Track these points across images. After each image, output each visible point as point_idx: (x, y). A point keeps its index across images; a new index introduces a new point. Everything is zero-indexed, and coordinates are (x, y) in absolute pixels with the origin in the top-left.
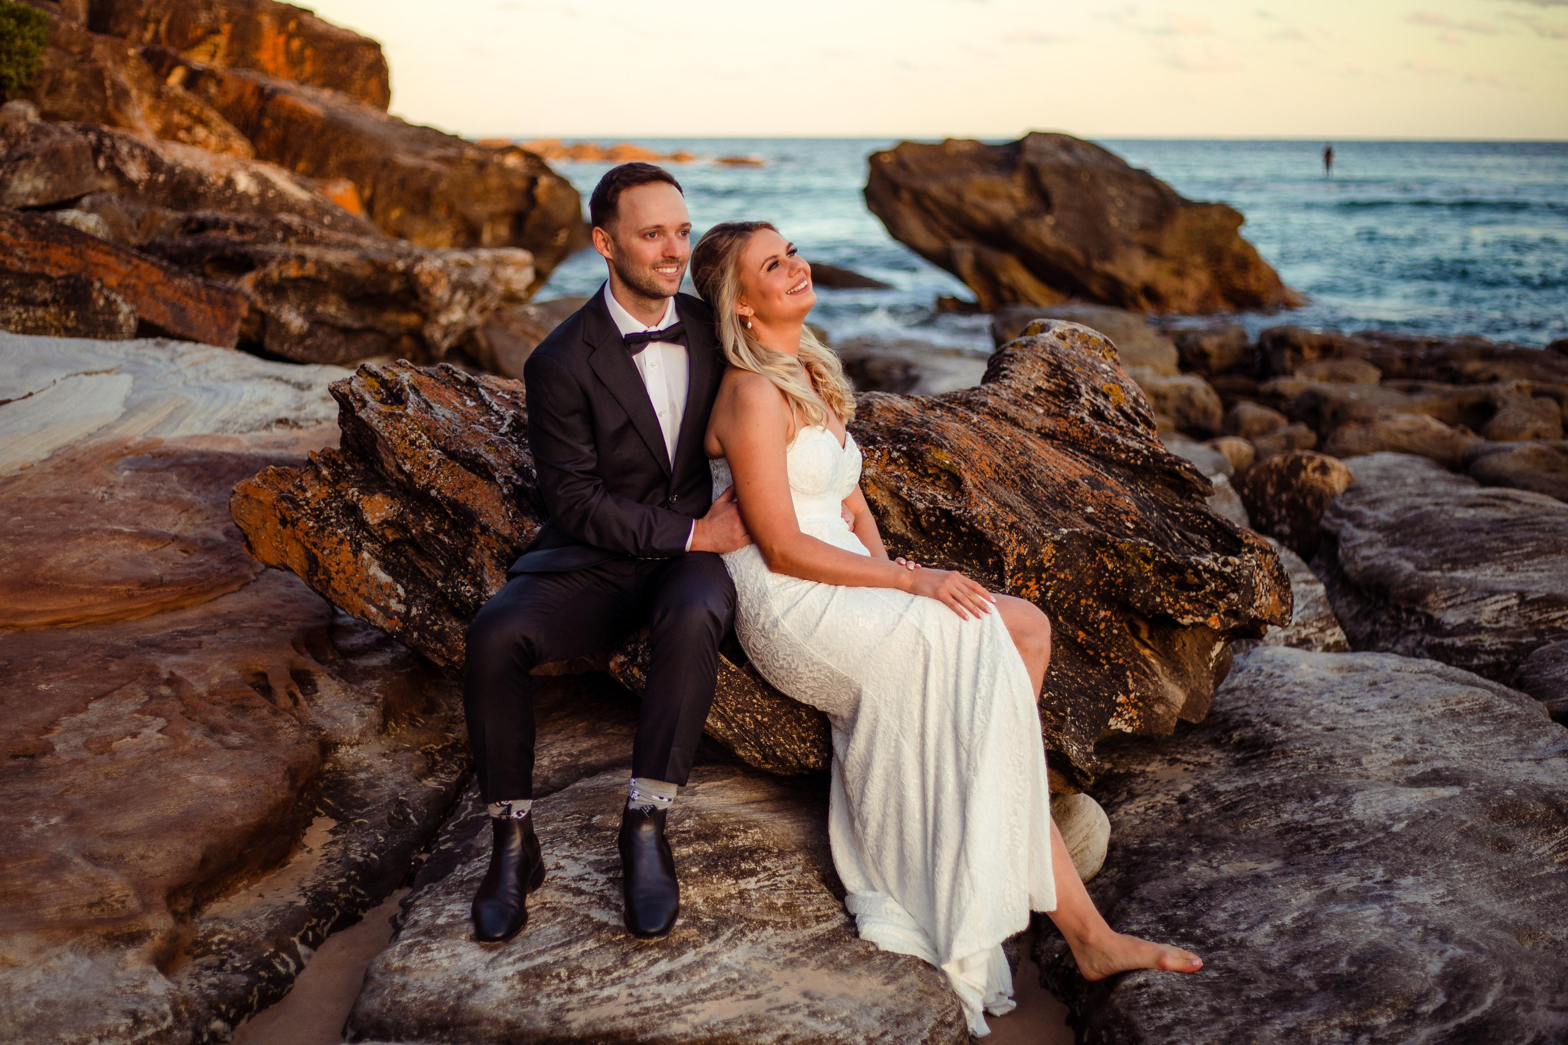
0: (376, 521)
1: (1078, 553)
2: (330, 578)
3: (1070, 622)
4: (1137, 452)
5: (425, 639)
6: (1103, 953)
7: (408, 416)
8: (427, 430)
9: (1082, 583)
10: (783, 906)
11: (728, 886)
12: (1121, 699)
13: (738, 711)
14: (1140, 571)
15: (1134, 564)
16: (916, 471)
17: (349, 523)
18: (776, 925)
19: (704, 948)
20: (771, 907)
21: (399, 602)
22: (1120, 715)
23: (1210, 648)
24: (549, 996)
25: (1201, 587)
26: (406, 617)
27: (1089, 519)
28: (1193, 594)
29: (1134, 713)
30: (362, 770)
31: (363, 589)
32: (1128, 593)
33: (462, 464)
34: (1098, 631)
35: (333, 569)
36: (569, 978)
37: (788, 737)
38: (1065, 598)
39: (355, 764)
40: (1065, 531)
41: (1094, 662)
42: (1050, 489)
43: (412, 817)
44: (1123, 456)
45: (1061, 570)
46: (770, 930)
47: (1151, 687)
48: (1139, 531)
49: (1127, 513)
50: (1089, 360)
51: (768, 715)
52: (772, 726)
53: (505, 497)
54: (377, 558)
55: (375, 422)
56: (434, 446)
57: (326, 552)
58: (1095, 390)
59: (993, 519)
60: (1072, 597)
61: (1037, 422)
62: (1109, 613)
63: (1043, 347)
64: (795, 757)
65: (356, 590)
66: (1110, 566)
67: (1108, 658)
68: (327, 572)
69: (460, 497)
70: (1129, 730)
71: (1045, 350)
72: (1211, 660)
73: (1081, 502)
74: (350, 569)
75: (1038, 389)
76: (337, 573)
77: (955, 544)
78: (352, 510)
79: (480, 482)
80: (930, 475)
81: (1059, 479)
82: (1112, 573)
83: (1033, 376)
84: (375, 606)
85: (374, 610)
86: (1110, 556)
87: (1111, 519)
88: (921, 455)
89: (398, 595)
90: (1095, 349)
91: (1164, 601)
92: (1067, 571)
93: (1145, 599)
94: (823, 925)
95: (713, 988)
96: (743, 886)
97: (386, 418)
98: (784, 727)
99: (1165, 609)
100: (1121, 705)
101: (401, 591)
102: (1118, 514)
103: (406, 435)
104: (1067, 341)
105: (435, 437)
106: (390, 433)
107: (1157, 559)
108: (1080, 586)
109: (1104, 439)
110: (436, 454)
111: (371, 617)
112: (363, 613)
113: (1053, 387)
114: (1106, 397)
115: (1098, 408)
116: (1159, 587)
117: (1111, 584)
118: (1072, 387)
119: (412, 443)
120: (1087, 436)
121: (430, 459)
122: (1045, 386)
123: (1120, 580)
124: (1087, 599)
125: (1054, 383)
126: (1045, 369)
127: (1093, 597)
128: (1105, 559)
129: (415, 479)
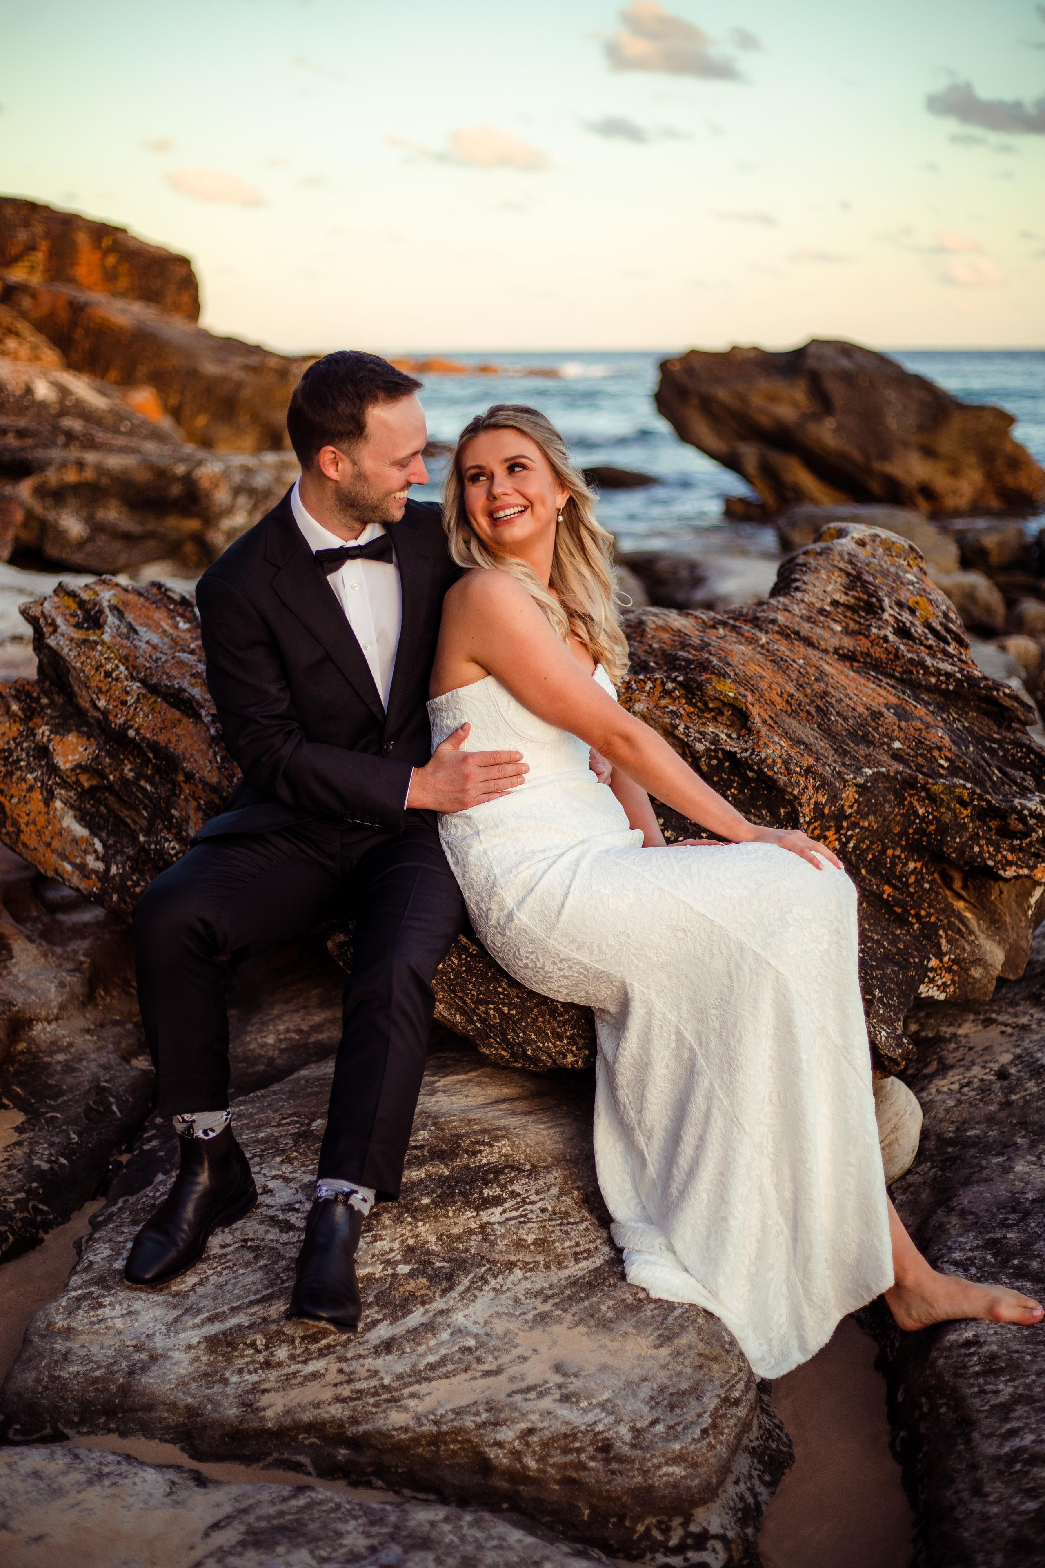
0: (68, 766)
1: (884, 797)
2: (19, 831)
3: (874, 876)
4: (949, 675)
5: (125, 902)
6: (923, 1299)
7: (103, 643)
8: (125, 660)
9: (889, 831)
10: (534, 1243)
11: (467, 1219)
12: (934, 963)
13: (479, 1002)
14: (955, 816)
15: (948, 808)
16: (694, 705)
17: (40, 766)
18: (525, 1267)
19: (435, 1305)
20: (520, 1245)
21: (97, 859)
22: (932, 981)
23: (1030, 894)
24: (240, 1371)
25: (1026, 834)
26: (104, 877)
27: (896, 756)
28: (1016, 842)
29: (948, 978)
30: (61, 1050)
31: (56, 844)
32: (942, 842)
33: (164, 699)
34: (907, 885)
35: (23, 821)
36: (267, 1347)
37: (540, 1032)
38: (869, 848)
39: (53, 1043)
40: (869, 771)
41: (902, 921)
42: (851, 722)
43: (114, 1108)
44: (933, 680)
45: (865, 816)
46: (518, 1273)
47: (968, 948)
48: (955, 770)
49: (940, 749)
50: (893, 570)
51: (516, 1006)
52: (520, 1020)
53: (213, 738)
54: (72, 807)
55: (66, 650)
56: (133, 678)
57: (15, 800)
58: (900, 604)
59: (786, 763)
60: (877, 847)
61: (834, 642)
62: (919, 865)
63: (841, 555)
64: (550, 1056)
65: (48, 845)
66: (921, 811)
67: (918, 917)
68: (15, 823)
69: (162, 739)
70: (942, 997)
71: (842, 558)
72: (1029, 907)
73: (887, 736)
74: (41, 820)
75: (835, 603)
76: (27, 824)
77: (741, 791)
78: (43, 752)
79: (185, 720)
80: (712, 710)
81: (861, 709)
82: (923, 819)
83: (829, 588)
84: (70, 863)
85: (69, 868)
86: (921, 800)
87: (922, 755)
88: (700, 686)
89: (96, 851)
90: (899, 556)
91: (983, 850)
92: (871, 818)
93: (961, 849)
94: (583, 1264)
95: (443, 1361)
96: (485, 1219)
97: (78, 645)
98: (535, 1021)
99: (984, 860)
100: (933, 969)
101: (98, 846)
102: (930, 750)
103: (101, 666)
104: (868, 547)
105: (134, 667)
106: (82, 663)
107: (975, 803)
108: (886, 834)
109: (911, 660)
110: (135, 687)
111: (66, 876)
112: (56, 871)
113: (852, 601)
114: (912, 611)
115: (904, 624)
116: (978, 834)
117: (922, 832)
118: (874, 600)
119: (108, 674)
120: (891, 656)
121: (128, 693)
122: (843, 599)
123: (933, 827)
124: (894, 850)
125: (853, 597)
126: (844, 580)
127: (901, 846)
128: (915, 803)
129: (111, 717)
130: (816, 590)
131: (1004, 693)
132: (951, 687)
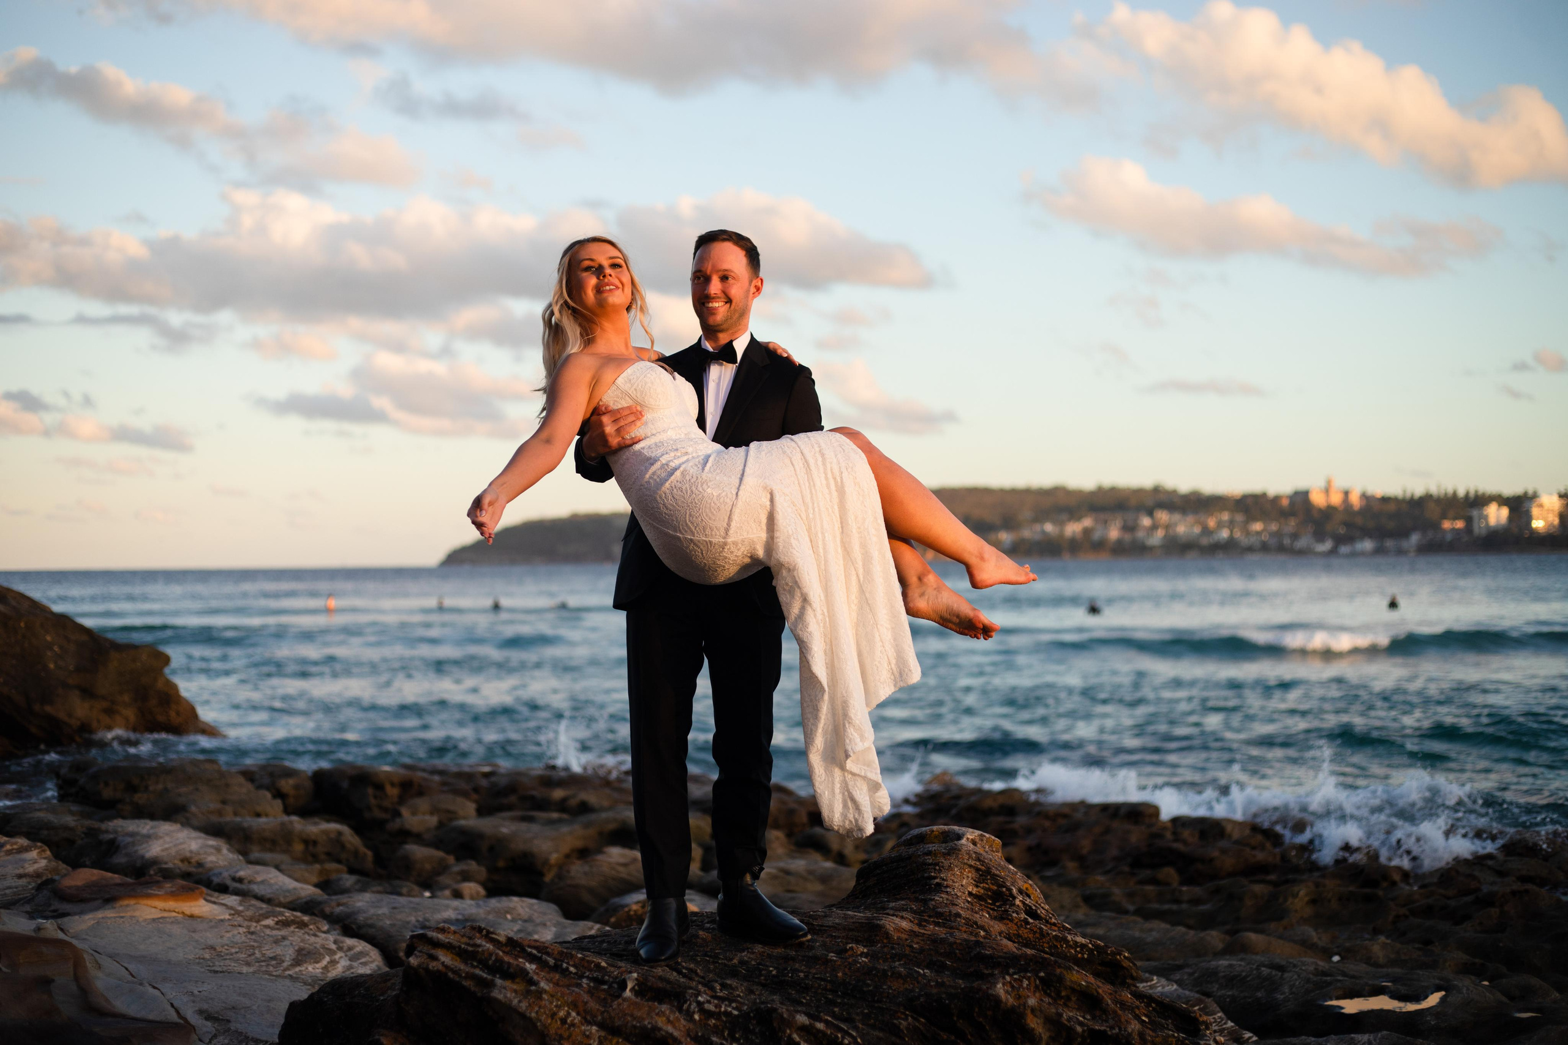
4: (1083, 946)
44: (1073, 951)
56: (589, 1023)
63: (965, 854)
71: (970, 857)
75: (970, 894)
83: (965, 883)
103: (555, 1014)
104: (978, 845)
105: (585, 1011)
106: (537, 1012)
109: (1056, 937)
110: (593, 1031)
113: (982, 891)
115: (1030, 907)
118: (1004, 889)
119: (564, 1021)
120: (1037, 935)
121: (588, 1037)
122: (975, 891)
125: (983, 888)
126: (974, 875)
130: (957, 885)
131: (1125, 956)
132: (1086, 956)
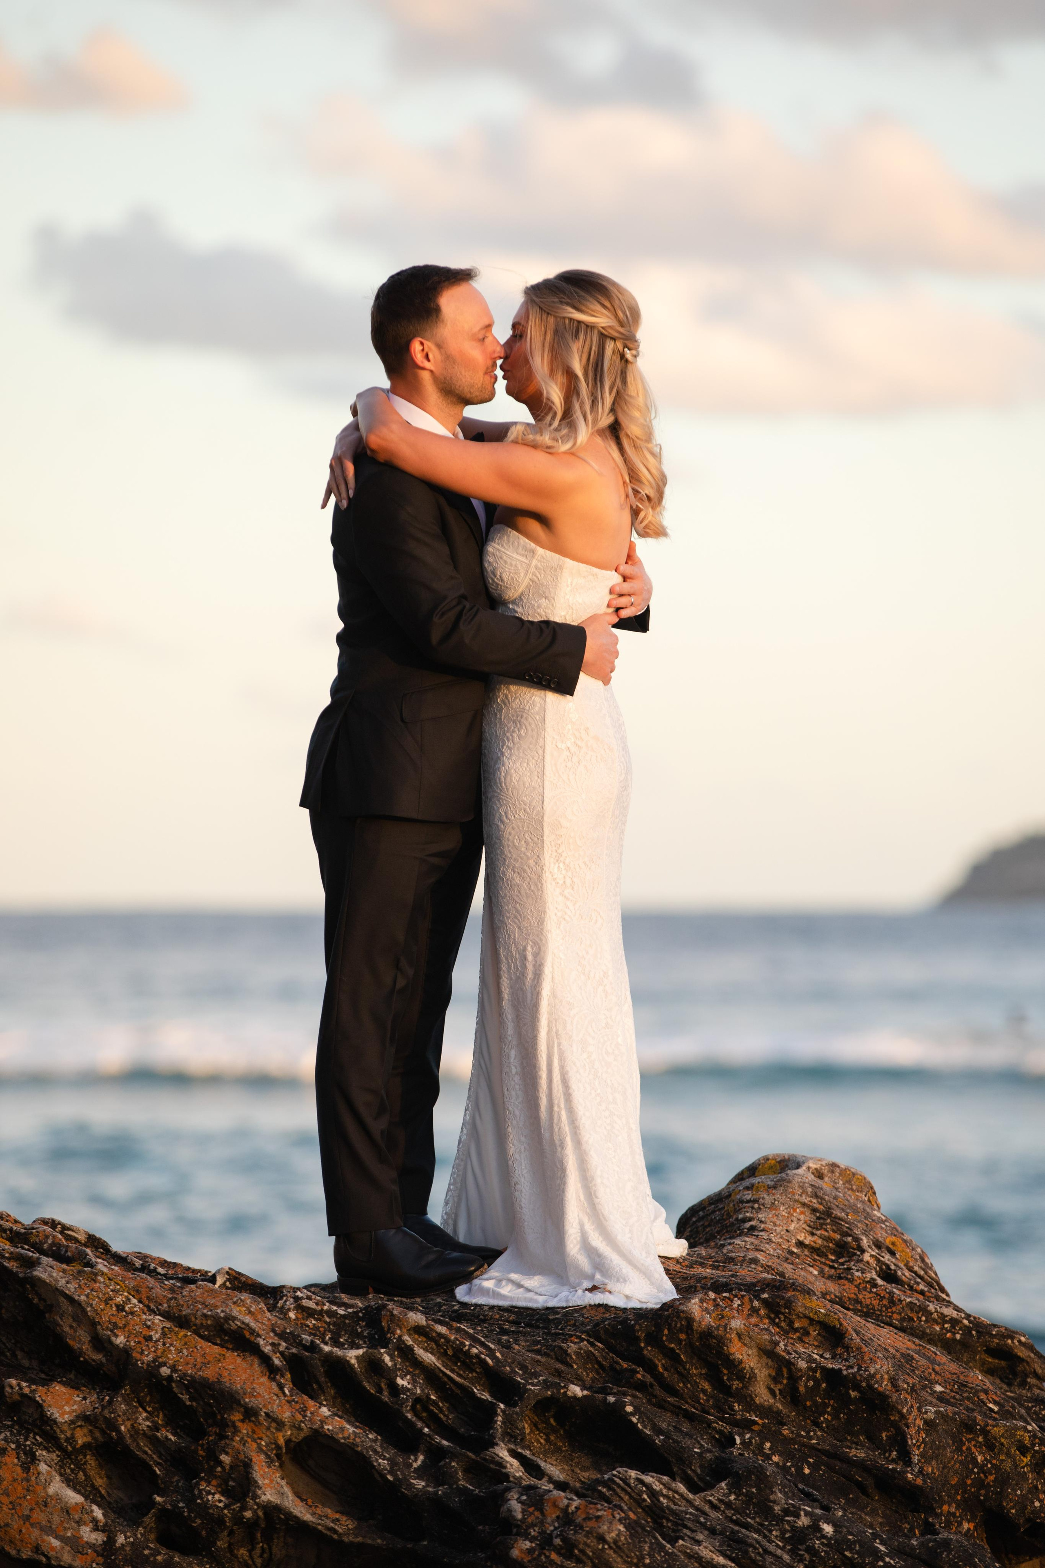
0: (67, 1417)
9: (946, 1482)
14: (1016, 1466)
15: (1008, 1455)
16: (778, 1326)
21: (96, 1529)
26: (106, 1549)
27: (943, 1399)
31: (38, 1515)
32: (1002, 1495)
33: (198, 1333)
40: (932, 1409)
44: (938, 1328)
45: (929, 1461)
48: (1005, 1414)
49: (986, 1392)
50: (859, 1205)
54: (62, 1470)
55: (63, 1282)
56: (152, 1312)
58: (878, 1245)
59: (894, 1379)
61: (819, 1286)
62: (972, 1526)
63: (802, 1187)
65: (27, 1518)
66: (980, 1459)
69: (209, 1374)
71: (804, 1192)
73: (925, 1379)
74: (17, 1489)
75: (800, 1244)
79: (229, 1354)
80: (796, 1330)
82: (982, 1468)
83: (792, 1227)
84: (56, 1538)
85: (55, 1543)
86: (978, 1446)
87: (968, 1399)
88: (789, 1304)
89: (95, 1520)
90: (860, 1190)
92: (934, 1463)
93: (1021, 1504)
97: (75, 1277)
101: (98, 1513)
102: (977, 1391)
103: (110, 1299)
104: (826, 1179)
106: (87, 1296)
107: (1037, 1448)
108: (944, 1485)
110: (156, 1321)
111: (52, 1554)
112: (37, 1549)
113: (820, 1241)
114: (893, 1253)
115: (888, 1266)
116: (1036, 1487)
117: (980, 1484)
118: (850, 1239)
119: (120, 1308)
120: (885, 1302)
121: (149, 1328)
122: (808, 1240)
123: (992, 1478)
124: (950, 1505)
125: (821, 1237)
126: (807, 1216)
127: (956, 1501)
128: (973, 1449)
129: (135, 1354)
130: (778, 1229)
131: (1020, 1341)
132: (958, 1337)
